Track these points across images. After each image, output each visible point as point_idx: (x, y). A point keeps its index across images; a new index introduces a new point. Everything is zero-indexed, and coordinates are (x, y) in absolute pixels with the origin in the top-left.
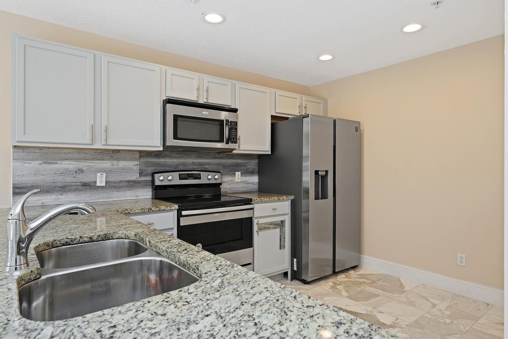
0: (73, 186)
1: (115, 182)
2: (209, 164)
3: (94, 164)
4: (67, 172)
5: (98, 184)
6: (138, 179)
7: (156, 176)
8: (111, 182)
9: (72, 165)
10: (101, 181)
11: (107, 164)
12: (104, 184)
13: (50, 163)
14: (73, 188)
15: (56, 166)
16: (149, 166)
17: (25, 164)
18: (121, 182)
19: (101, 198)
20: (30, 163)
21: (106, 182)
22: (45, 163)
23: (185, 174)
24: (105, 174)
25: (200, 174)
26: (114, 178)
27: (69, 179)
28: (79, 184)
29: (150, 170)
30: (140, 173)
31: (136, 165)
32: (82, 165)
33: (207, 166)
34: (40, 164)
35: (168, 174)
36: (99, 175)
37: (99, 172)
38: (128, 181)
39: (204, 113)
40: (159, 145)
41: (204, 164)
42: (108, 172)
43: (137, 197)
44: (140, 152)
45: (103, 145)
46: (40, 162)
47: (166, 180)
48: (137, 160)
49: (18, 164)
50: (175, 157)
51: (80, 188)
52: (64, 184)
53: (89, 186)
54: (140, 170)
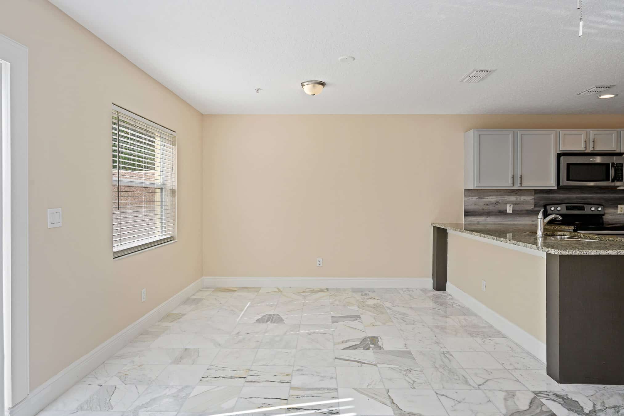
0: (493, 212)
1: (518, 211)
2: (592, 198)
3: (505, 199)
4: (490, 204)
5: (508, 212)
6: (534, 209)
7: (548, 207)
8: (516, 211)
9: (492, 199)
10: (510, 209)
11: (513, 198)
12: (511, 212)
13: (482, 198)
14: (494, 213)
15: (485, 200)
16: (541, 200)
17: (470, 199)
18: (522, 210)
19: (509, 221)
20: (472, 198)
21: (513, 211)
22: (479, 198)
23: (571, 206)
24: (512, 205)
25: (584, 206)
26: (518, 208)
27: (491, 208)
28: (497, 211)
29: (542, 203)
30: (535, 205)
31: (533, 199)
32: (499, 199)
33: (590, 200)
34: (477, 199)
35: (557, 206)
36: (508, 205)
37: (509, 204)
38: (527, 210)
39: (591, 159)
40: (555, 185)
41: (587, 198)
42: (514, 204)
44: (535, 190)
45: (519, 187)
46: (477, 198)
47: (556, 210)
48: (533, 196)
49: (466, 199)
50: (563, 194)
51: (498, 213)
52: (489, 211)
53: (503, 213)
54: (535, 203)
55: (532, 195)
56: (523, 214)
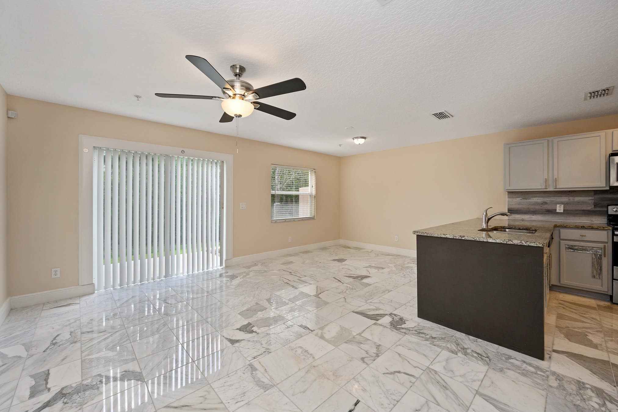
0: (540, 211)
1: (572, 210)
3: (554, 199)
4: (537, 204)
5: (558, 211)
6: (593, 209)
7: (610, 207)
8: (567, 210)
9: (539, 200)
10: (560, 209)
11: (565, 199)
12: (562, 211)
13: (526, 199)
15: (530, 200)
16: (604, 200)
17: (514, 200)
19: (560, 219)
20: (516, 199)
21: (564, 210)
22: (524, 199)
24: (563, 206)
26: (570, 208)
27: (537, 207)
28: (544, 210)
29: (604, 203)
30: (595, 206)
31: (592, 199)
32: (547, 200)
34: (521, 199)
36: (558, 205)
38: (584, 210)
40: (603, 186)
42: (565, 204)
43: (591, 221)
45: (554, 189)
46: (521, 198)
49: (510, 200)
51: (545, 212)
52: (535, 210)
53: (552, 212)
54: (594, 203)
55: (592, 197)
56: (577, 214)
